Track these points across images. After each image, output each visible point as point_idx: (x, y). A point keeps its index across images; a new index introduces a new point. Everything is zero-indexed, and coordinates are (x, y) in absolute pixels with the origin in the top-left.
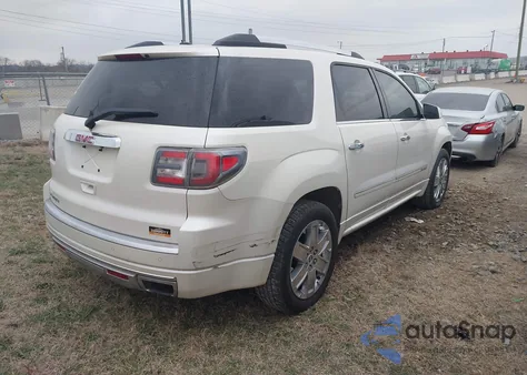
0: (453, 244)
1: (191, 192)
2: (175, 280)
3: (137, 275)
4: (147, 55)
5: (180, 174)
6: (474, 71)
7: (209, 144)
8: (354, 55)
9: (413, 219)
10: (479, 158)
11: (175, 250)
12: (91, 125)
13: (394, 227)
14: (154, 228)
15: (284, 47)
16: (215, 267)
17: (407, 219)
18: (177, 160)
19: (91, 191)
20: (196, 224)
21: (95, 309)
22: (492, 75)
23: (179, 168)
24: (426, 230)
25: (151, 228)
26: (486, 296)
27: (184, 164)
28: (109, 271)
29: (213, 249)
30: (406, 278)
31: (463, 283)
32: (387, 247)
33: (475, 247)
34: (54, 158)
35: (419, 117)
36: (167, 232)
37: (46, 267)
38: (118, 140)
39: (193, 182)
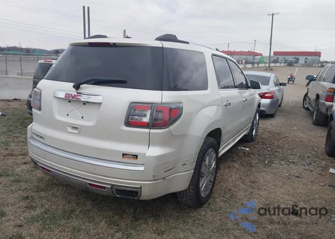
0: (271, 162)
1: (152, 131)
2: (140, 188)
3: (112, 186)
4: (114, 44)
5: (146, 120)
6: (246, 63)
7: (164, 101)
8: (217, 50)
9: (243, 148)
10: (267, 113)
11: (142, 168)
12: (77, 87)
13: (234, 153)
14: (126, 154)
15: (188, 43)
16: (164, 178)
17: (239, 148)
18: (144, 111)
19: (76, 131)
20: (155, 151)
21: (72, 211)
22: (256, 65)
23: (145, 116)
24: (252, 154)
25: (123, 154)
26: (299, 191)
27: (148, 113)
28: (90, 184)
29: (164, 167)
30: (254, 182)
31: (284, 184)
32: (236, 165)
33: (283, 163)
34: (40, 109)
35: (248, 88)
36: (136, 157)
37: (24, 185)
38: (100, 97)
39: (153, 124)
